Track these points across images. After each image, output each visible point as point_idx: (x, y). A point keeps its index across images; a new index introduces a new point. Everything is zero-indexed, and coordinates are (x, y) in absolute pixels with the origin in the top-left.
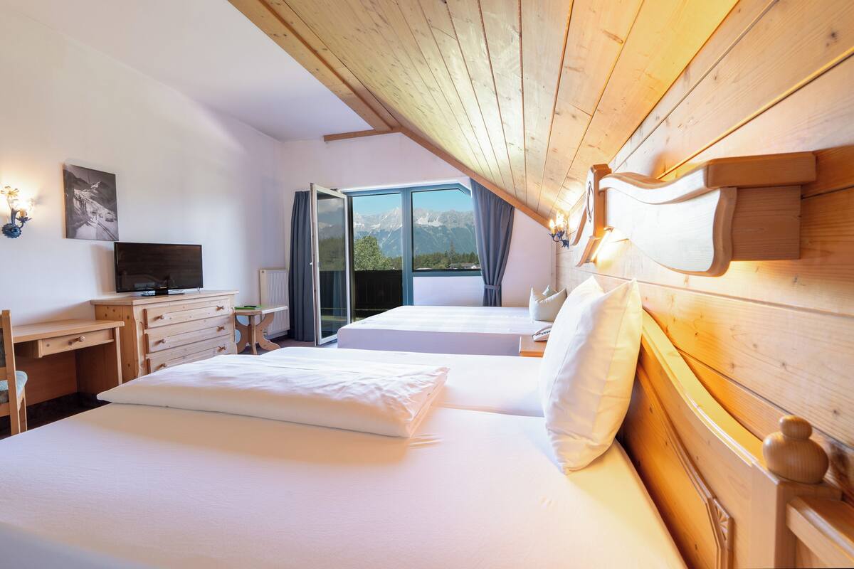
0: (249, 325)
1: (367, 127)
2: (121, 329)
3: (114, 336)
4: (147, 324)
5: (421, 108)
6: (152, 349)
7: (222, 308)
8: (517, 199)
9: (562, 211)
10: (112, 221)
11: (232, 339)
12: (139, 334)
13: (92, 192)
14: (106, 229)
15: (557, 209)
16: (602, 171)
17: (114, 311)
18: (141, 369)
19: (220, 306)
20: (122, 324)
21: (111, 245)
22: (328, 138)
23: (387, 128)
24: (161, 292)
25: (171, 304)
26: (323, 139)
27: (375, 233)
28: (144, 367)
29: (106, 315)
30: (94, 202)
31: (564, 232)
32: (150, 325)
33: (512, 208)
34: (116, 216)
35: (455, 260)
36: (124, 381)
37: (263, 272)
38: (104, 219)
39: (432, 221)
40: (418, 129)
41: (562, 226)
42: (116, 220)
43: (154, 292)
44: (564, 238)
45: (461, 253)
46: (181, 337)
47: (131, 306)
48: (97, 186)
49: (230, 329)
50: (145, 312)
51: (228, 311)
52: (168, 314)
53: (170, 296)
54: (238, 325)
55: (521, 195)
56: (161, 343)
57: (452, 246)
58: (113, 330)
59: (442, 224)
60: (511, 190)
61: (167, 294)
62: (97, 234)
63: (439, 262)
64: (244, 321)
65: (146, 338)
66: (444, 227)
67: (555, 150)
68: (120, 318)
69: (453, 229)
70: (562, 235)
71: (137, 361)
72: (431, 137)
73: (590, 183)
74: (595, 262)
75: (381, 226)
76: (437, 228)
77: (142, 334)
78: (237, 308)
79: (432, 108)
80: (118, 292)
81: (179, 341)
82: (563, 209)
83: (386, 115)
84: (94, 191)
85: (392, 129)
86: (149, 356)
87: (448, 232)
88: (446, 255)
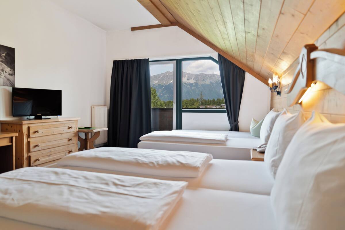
0: (85, 138)
1: (158, 23)
2: (16, 137)
3: (11, 141)
4: (30, 135)
5: (192, 11)
6: (32, 150)
7: (71, 127)
8: (247, 66)
9: (276, 74)
10: (12, 75)
11: (76, 146)
12: (25, 141)
13: (2, 58)
14: (8, 80)
15: (273, 72)
16: (311, 48)
17: (12, 127)
18: (25, 162)
19: (70, 126)
20: (17, 134)
21: (10, 89)
22: (133, 29)
23: (169, 23)
24: (38, 118)
25: (43, 124)
26: (131, 29)
27: (155, 86)
28: (27, 160)
29: (7, 129)
30: (3, 64)
31: (278, 86)
32: (31, 136)
33: (244, 72)
34: (14, 72)
35: (203, 104)
36: (17, 168)
37: (94, 107)
38: (8, 74)
39: (189, 80)
40: (188, 23)
41: (276, 83)
42: (14, 74)
43: (34, 117)
44: (278, 90)
45: (207, 100)
46: (48, 144)
47: (21, 125)
48: (4, 55)
49: (75, 140)
50: (29, 128)
51: (74, 130)
52: (41, 130)
53: (43, 120)
54: (79, 139)
55: (250, 64)
56: (37, 147)
57: (201, 95)
58: (12, 138)
59: (195, 82)
60: (244, 61)
61: (41, 118)
62: (4, 82)
63: (193, 104)
64: (83, 136)
65: (29, 143)
66: (196, 84)
67: (277, 36)
68: (15, 131)
69: (202, 85)
70: (276, 88)
71: (24, 156)
72: (196, 29)
73: (303, 55)
74: (301, 104)
75: (158, 82)
76: (192, 84)
77: (27, 141)
78: (79, 128)
79: (199, 11)
80: (13, 116)
81: (47, 146)
82: (277, 72)
83: (169, 16)
84: (3, 58)
85: (172, 24)
86: (30, 154)
87: (199, 86)
88: (198, 100)
